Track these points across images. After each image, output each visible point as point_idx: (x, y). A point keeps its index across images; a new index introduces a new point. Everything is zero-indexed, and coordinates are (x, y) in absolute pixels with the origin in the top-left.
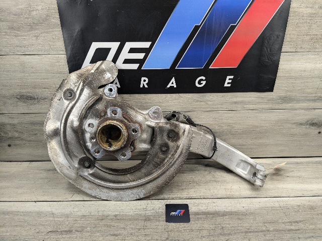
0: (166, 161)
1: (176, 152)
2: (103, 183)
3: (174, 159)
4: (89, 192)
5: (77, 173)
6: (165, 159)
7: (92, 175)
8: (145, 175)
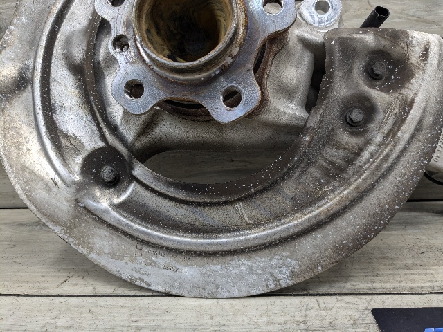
0: (366, 155)
1: (400, 120)
2: (156, 234)
3: (395, 146)
4: (112, 266)
5: (77, 201)
6: (361, 150)
7: (122, 207)
8: (296, 204)
